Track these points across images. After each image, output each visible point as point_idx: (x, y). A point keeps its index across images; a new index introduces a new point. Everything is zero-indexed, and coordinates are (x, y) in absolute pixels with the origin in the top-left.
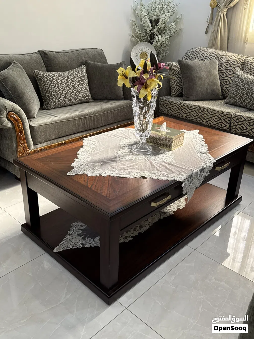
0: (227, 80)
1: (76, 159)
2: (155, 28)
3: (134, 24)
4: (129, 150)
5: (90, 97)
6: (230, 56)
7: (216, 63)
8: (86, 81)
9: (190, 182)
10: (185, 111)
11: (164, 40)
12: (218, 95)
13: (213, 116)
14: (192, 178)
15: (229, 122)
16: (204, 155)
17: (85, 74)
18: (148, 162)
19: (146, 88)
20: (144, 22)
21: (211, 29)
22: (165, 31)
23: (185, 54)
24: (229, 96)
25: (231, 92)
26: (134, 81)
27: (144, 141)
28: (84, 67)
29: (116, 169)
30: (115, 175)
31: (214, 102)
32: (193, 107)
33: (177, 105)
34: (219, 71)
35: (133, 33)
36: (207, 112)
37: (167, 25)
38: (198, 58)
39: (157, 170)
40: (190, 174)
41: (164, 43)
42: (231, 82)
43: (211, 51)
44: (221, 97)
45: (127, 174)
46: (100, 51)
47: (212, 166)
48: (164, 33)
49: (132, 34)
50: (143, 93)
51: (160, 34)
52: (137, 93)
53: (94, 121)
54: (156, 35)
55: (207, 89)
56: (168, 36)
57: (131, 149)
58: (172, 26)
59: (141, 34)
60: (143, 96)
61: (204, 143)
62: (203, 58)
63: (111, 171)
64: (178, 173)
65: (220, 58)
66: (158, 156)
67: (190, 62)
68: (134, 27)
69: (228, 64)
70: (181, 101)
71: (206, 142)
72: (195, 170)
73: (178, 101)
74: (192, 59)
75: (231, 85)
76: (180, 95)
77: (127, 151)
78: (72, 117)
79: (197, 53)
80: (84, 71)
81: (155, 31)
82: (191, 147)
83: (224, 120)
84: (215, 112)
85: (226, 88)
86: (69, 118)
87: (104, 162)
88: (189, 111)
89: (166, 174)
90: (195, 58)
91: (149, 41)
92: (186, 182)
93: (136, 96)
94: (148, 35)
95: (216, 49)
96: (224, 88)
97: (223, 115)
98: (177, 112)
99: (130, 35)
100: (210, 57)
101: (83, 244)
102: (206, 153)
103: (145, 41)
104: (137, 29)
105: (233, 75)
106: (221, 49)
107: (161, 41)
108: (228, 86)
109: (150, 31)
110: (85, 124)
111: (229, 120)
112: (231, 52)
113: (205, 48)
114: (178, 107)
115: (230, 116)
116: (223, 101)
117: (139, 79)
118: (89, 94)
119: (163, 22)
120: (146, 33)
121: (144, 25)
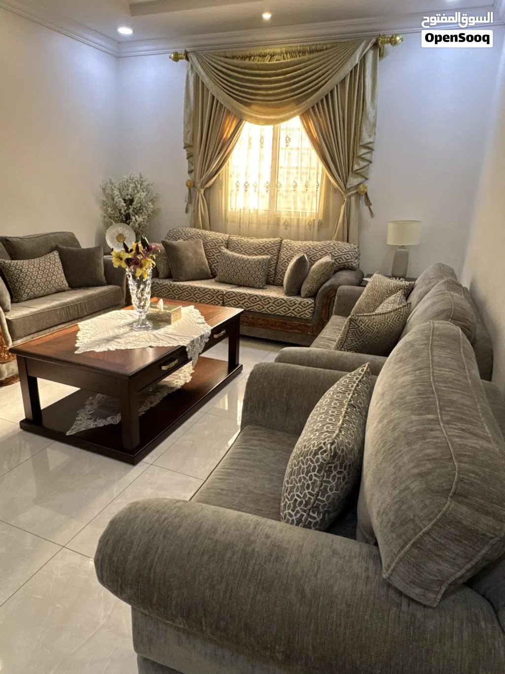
0: (214, 259)
1: (77, 341)
2: (130, 208)
3: (104, 204)
4: (130, 328)
5: (67, 285)
6: (213, 235)
7: (201, 243)
8: (61, 268)
9: (193, 347)
10: (177, 292)
11: (142, 220)
12: (207, 274)
13: (206, 294)
14: (195, 344)
15: (222, 299)
16: (202, 325)
17: (58, 260)
18: (151, 335)
19: (141, 267)
20: (116, 202)
21: (191, 209)
22: (141, 211)
23: (168, 234)
24: (218, 274)
25: (220, 270)
26: (128, 262)
27: (144, 317)
28: (56, 253)
29: (122, 343)
30: (123, 348)
31: (205, 281)
32: (185, 287)
33: (167, 287)
34: (205, 250)
35: (105, 213)
36: (199, 291)
37: (143, 204)
38: (182, 238)
39: (162, 340)
40: (192, 340)
41: (142, 223)
42: (218, 260)
43: (194, 231)
44: (211, 276)
45: (134, 346)
46: (70, 235)
47: (210, 333)
48: (141, 213)
49: (103, 214)
50: (139, 272)
51: (136, 214)
52: (133, 272)
53: (78, 309)
54: (131, 215)
55: (196, 269)
56: (146, 216)
57: (132, 327)
58: (148, 206)
59: (114, 214)
60: (140, 275)
61: (200, 316)
62: (186, 238)
63: (117, 345)
64: (181, 340)
65: (204, 237)
66: (159, 330)
67: (174, 243)
68: (105, 207)
69: (212, 243)
70: (171, 283)
71: (202, 315)
72: (196, 337)
73: (167, 282)
74: (176, 239)
75: (219, 263)
76: (169, 276)
77: (128, 329)
78: (53, 307)
79: (180, 233)
80: (57, 257)
81: (131, 211)
82: (189, 320)
83: (217, 297)
84: (207, 290)
85: (215, 266)
86: (49, 308)
87: (108, 340)
88: (181, 292)
89: (170, 342)
90: (179, 238)
91: (125, 222)
92: (190, 346)
93: (132, 275)
94: (122, 215)
95: (199, 228)
96: (213, 267)
97: (215, 293)
98: (169, 293)
99: (101, 216)
100: (193, 237)
101: (96, 425)
102: (203, 323)
103: (121, 222)
104: (110, 210)
105: (219, 254)
106: (204, 228)
107: (138, 222)
108: (216, 265)
109: (125, 211)
110: (68, 314)
111: (221, 297)
112: (214, 231)
113: (188, 228)
114: (169, 288)
115: (222, 293)
116: (213, 280)
117: (133, 260)
118: (65, 282)
119: (138, 201)
120: (121, 214)
121: (117, 204)
